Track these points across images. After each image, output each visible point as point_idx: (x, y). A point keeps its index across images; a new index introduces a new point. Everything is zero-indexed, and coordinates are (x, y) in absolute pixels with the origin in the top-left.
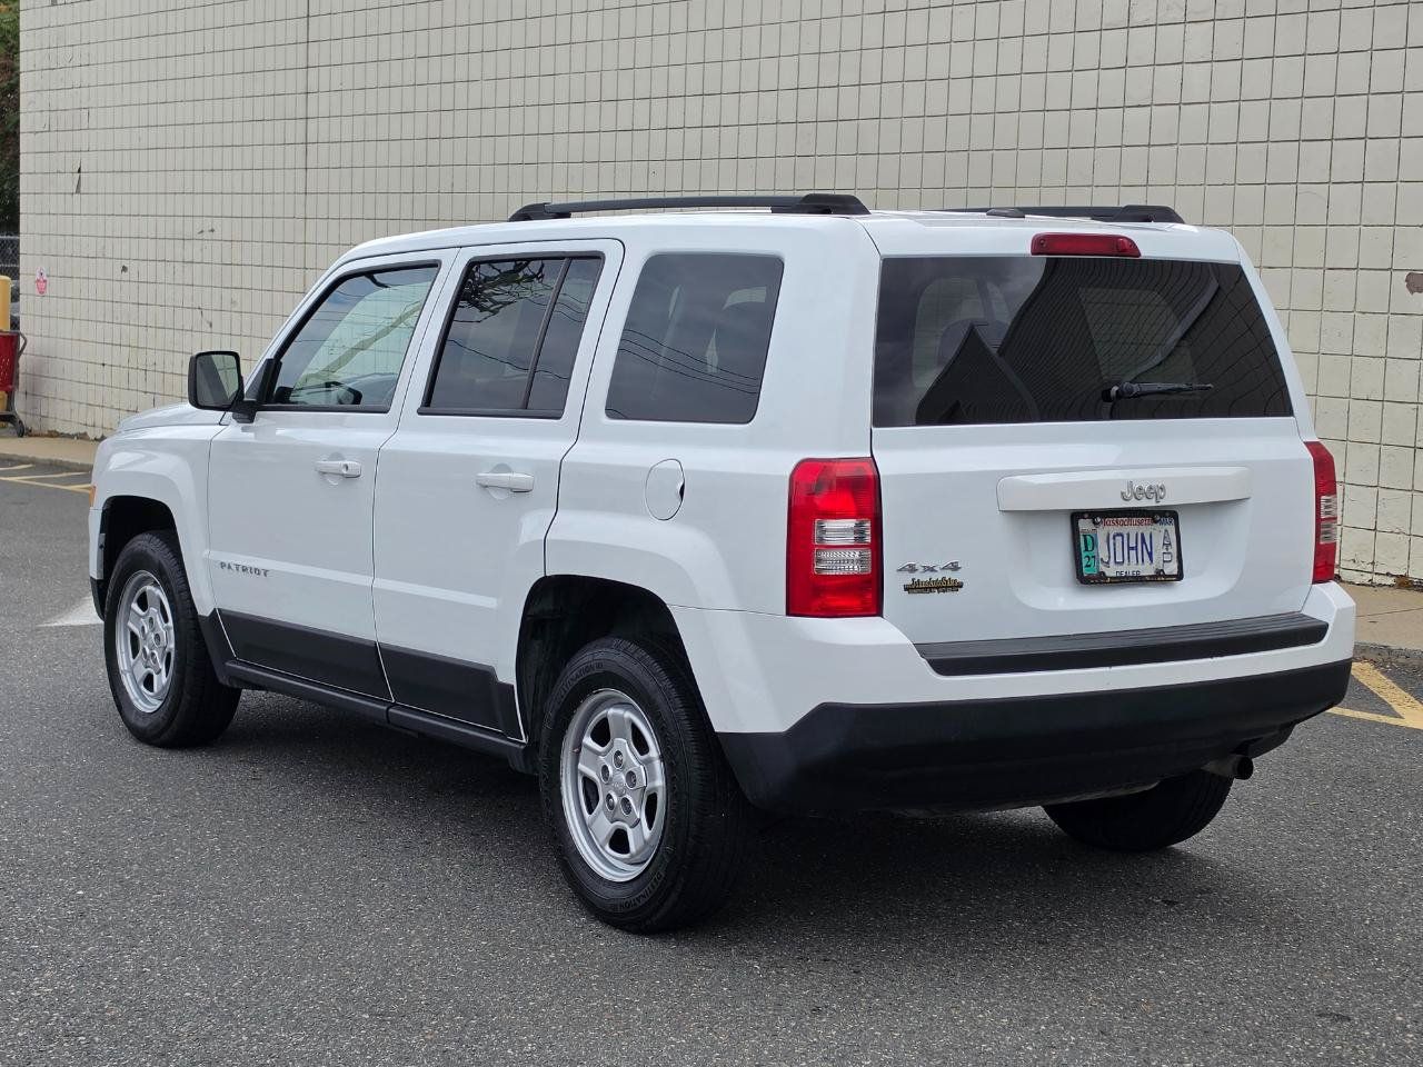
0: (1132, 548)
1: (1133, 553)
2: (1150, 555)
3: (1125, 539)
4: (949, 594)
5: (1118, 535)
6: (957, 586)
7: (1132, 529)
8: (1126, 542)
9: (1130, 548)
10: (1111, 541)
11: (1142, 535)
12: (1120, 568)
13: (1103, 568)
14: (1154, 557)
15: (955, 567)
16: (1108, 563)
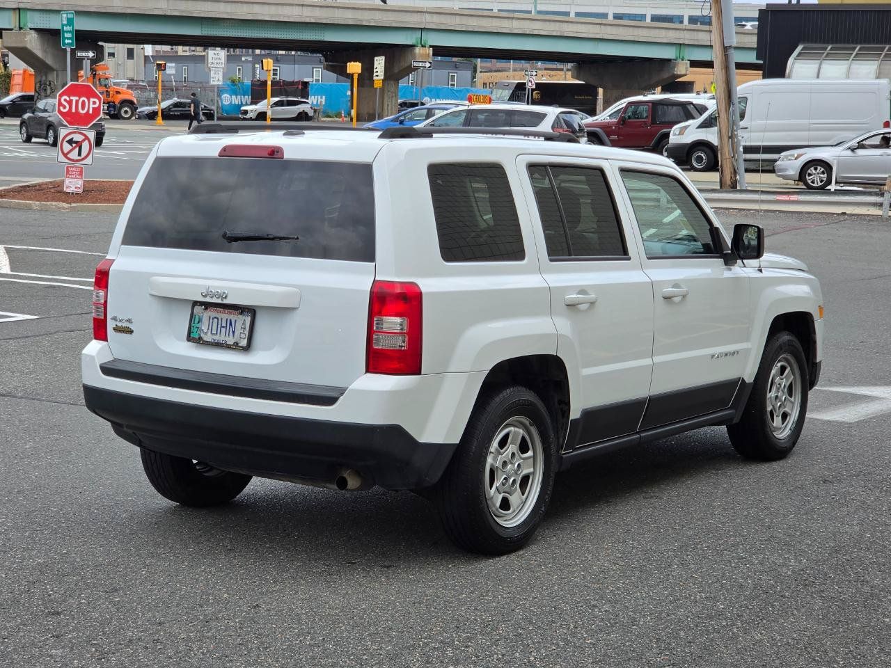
0: (223, 327)
1: (223, 330)
2: (233, 332)
3: (220, 322)
4: (124, 335)
5: (215, 318)
6: (131, 332)
7: (225, 316)
8: (220, 324)
9: (222, 327)
10: (211, 321)
11: (230, 320)
12: (214, 337)
13: (202, 335)
14: (236, 334)
15: (129, 321)
16: (206, 333)
